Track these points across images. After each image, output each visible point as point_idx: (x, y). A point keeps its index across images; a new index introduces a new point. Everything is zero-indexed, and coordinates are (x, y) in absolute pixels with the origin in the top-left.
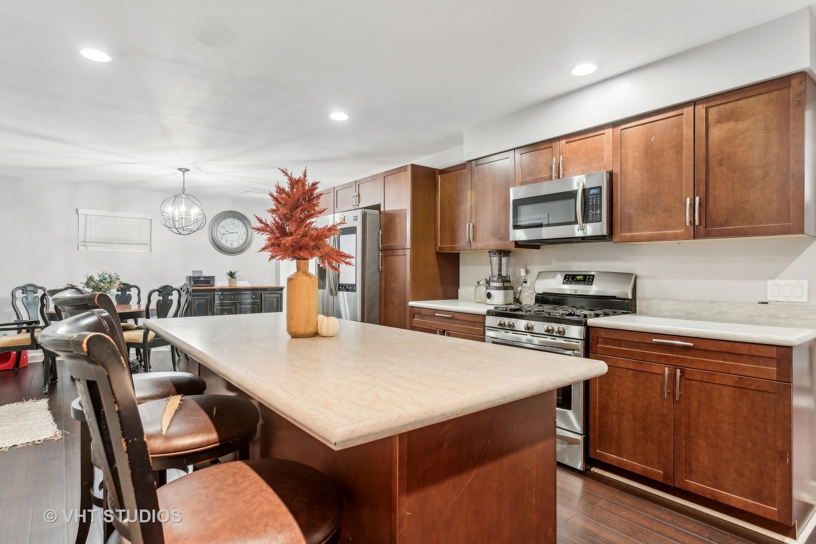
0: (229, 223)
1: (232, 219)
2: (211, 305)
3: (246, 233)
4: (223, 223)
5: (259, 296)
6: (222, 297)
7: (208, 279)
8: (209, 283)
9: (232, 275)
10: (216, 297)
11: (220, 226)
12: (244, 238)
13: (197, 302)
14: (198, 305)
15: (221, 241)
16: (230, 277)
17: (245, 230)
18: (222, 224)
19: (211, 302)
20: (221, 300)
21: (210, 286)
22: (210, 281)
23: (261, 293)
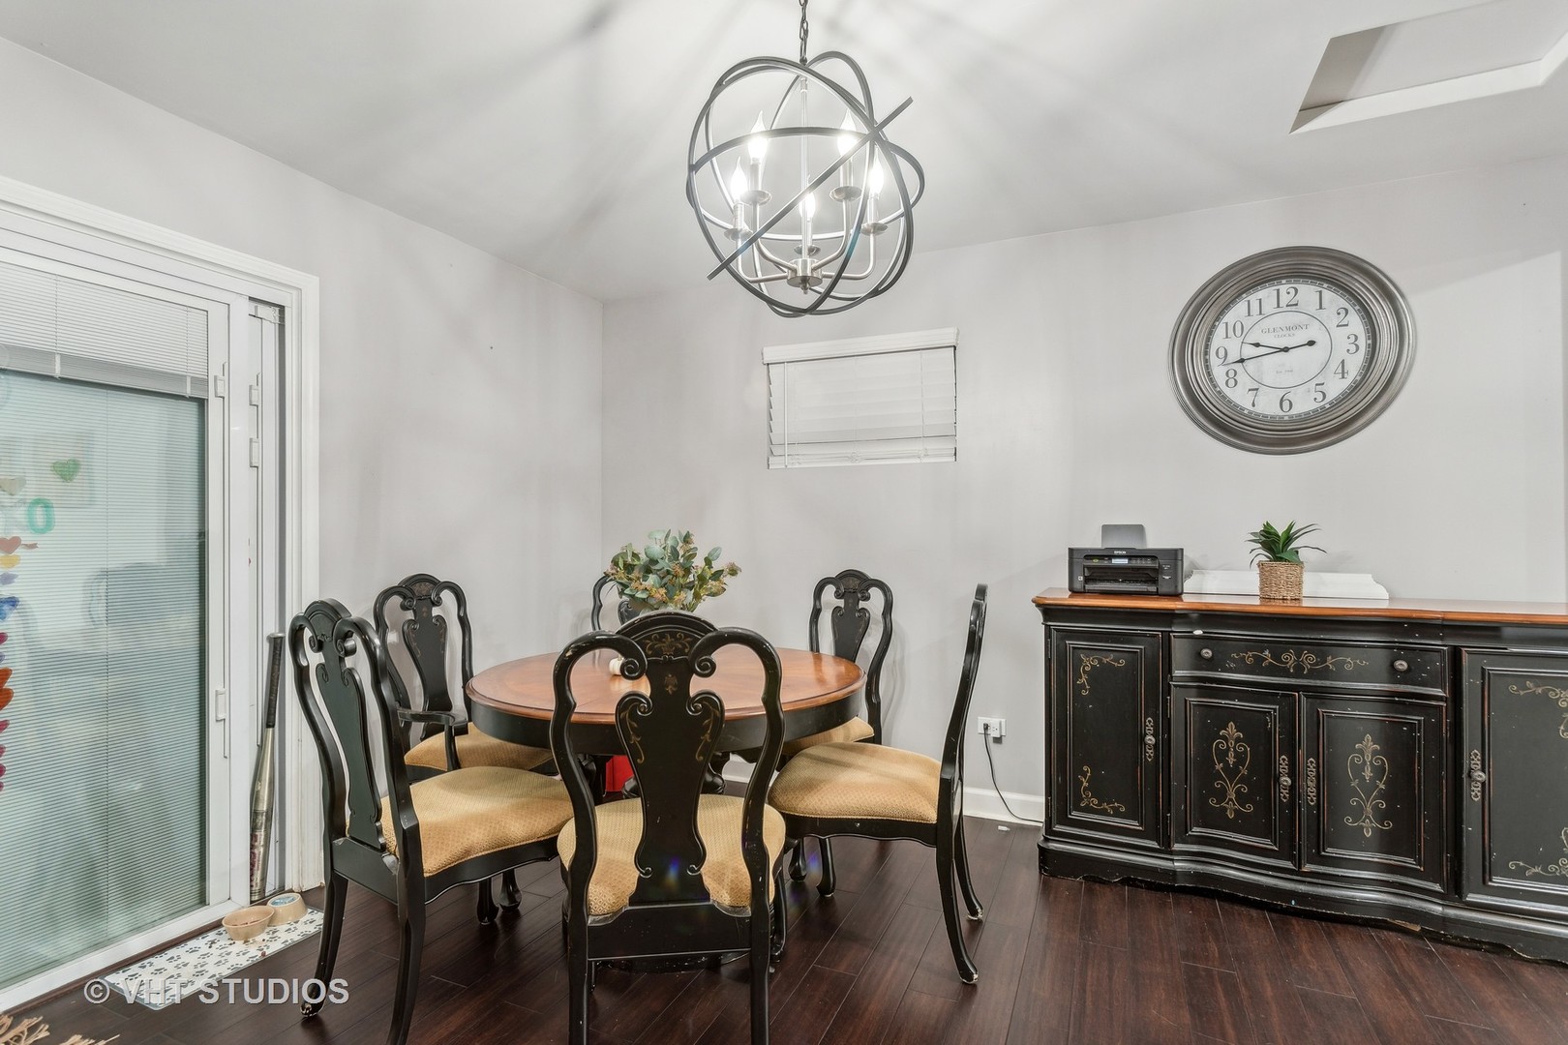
0: (1269, 306)
1: (1284, 288)
2: (1152, 685)
3: (1363, 342)
4: (1237, 313)
5: (1439, 664)
6: (1207, 653)
7: (1148, 563)
8: (1154, 581)
9: (1276, 545)
10: (1180, 650)
11: (1220, 330)
12: (1355, 364)
13: (1089, 663)
14: (1095, 675)
15: (1227, 391)
16: (1263, 556)
17: (1356, 324)
18: (1230, 317)
19: (1152, 667)
20: (1199, 662)
21: (1158, 595)
22: (1157, 571)
23: (1456, 653)
